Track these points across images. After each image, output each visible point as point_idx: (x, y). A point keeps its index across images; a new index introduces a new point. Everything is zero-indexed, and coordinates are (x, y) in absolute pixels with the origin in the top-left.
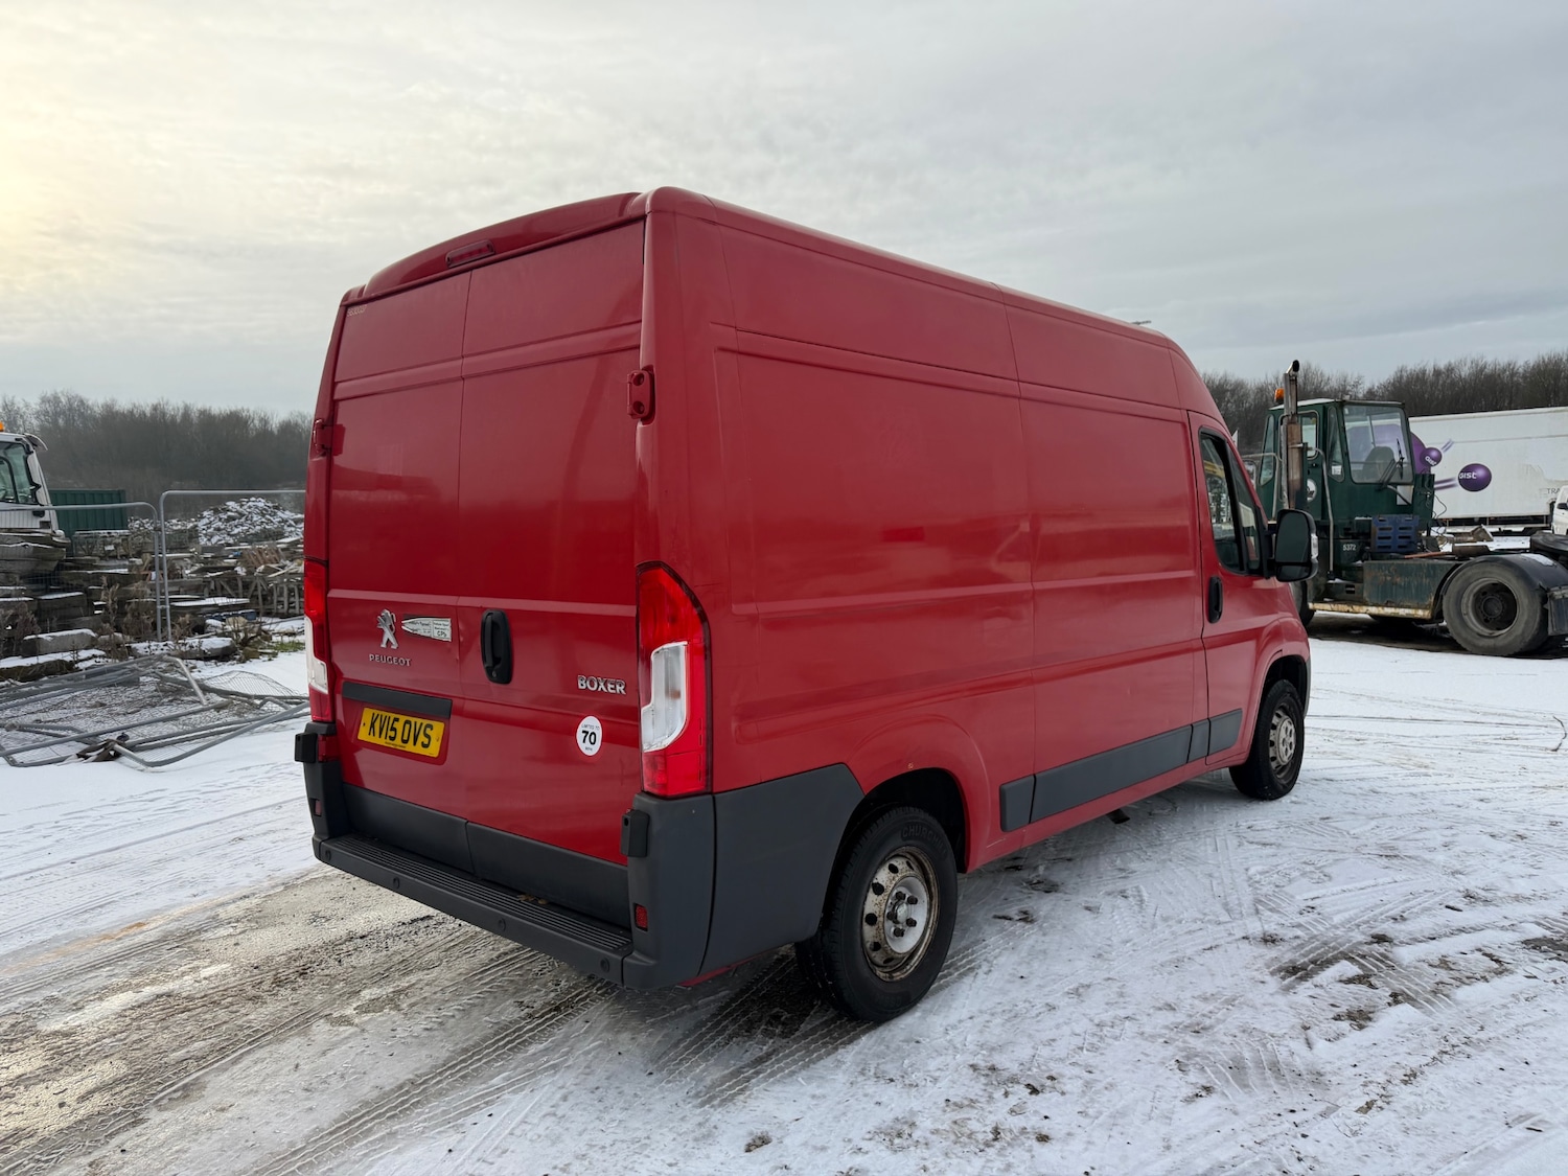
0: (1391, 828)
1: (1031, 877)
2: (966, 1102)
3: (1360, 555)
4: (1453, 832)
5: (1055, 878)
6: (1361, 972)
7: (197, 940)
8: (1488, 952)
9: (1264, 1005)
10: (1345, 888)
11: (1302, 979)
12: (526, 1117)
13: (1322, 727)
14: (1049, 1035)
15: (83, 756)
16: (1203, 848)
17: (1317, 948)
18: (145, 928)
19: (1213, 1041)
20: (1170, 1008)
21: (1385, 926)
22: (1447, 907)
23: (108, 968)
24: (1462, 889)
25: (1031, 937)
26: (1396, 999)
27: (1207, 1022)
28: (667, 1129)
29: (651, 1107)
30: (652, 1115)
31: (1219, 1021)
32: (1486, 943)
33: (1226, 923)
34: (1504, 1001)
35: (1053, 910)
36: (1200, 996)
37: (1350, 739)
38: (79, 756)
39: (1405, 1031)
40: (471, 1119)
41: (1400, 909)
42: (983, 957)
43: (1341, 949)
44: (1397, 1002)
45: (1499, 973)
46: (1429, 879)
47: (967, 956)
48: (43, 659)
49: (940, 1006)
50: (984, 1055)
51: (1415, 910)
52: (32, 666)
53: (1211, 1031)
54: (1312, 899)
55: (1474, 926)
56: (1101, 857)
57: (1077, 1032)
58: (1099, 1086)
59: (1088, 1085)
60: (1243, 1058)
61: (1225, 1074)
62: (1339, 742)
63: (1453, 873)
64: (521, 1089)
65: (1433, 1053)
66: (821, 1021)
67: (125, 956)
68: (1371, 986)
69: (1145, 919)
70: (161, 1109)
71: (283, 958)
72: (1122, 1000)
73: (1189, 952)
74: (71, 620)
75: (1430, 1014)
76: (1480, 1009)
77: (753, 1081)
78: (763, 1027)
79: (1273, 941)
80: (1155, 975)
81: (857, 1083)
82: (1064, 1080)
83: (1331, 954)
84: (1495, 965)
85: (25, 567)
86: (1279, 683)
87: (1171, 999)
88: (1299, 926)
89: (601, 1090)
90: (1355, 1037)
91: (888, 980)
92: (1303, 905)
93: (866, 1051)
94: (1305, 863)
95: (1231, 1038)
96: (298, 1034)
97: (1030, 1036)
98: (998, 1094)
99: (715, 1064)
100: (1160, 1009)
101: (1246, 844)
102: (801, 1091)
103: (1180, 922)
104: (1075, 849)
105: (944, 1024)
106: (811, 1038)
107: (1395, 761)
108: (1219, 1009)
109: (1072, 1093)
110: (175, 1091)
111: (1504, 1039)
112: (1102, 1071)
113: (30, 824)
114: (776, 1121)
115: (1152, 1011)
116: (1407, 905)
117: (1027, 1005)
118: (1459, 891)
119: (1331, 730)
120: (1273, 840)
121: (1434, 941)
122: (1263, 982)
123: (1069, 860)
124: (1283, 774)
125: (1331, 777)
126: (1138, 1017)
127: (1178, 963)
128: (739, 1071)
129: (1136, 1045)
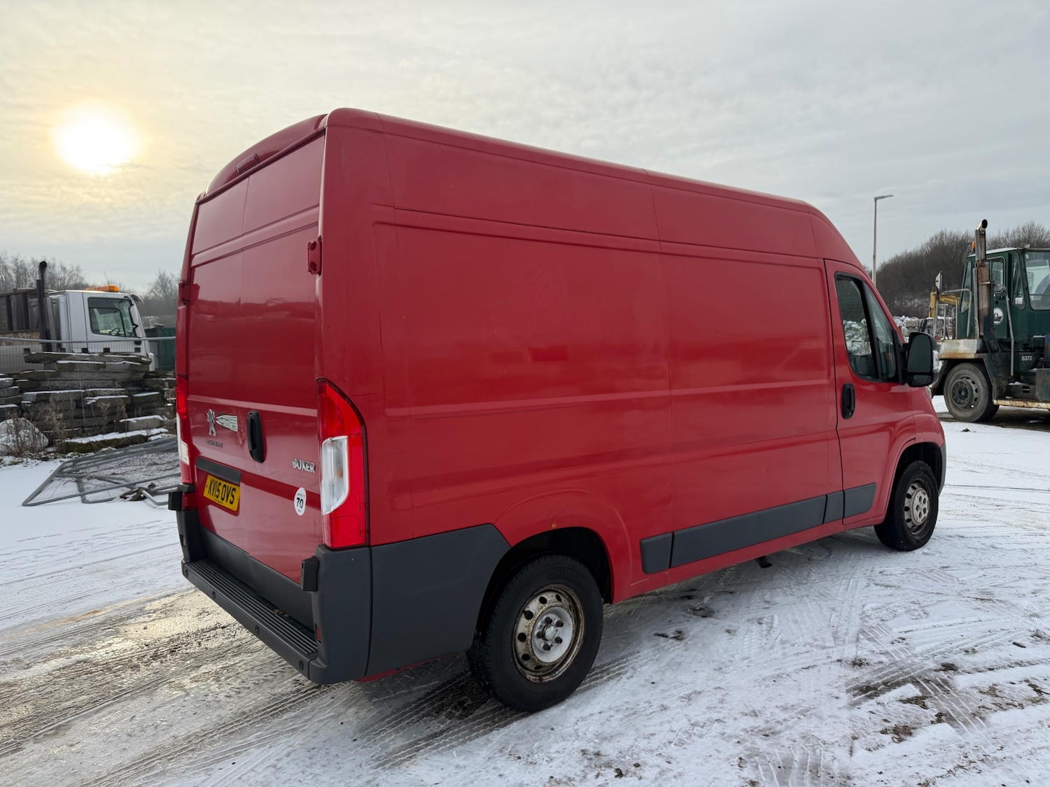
0: (995, 577)
1: (696, 605)
2: (565, 780)
3: (1035, 364)
4: (1045, 582)
5: (714, 607)
6: (920, 694)
7: (123, 625)
8: (1033, 683)
9: (830, 716)
10: (936, 624)
11: (870, 697)
12: (256, 767)
13: (973, 494)
14: (651, 730)
15: (123, 497)
16: (837, 587)
17: (893, 672)
18: (97, 614)
19: (776, 744)
20: (755, 714)
21: (956, 657)
22: (1015, 644)
23: (61, 641)
24: (1032, 629)
25: (675, 650)
26: (940, 718)
27: (779, 727)
28: (344, 784)
29: (342, 765)
30: (340, 772)
31: (788, 728)
32: (1033, 676)
33: (829, 647)
34: (1029, 726)
35: (701, 631)
36: (782, 706)
37: (992, 504)
38: (121, 497)
39: (935, 747)
40: (219, 765)
41: (975, 643)
42: (631, 666)
43: (912, 674)
44: (939, 721)
45: (1035, 702)
46: (1008, 620)
47: (620, 664)
48: (129, 434)
49: (582, 702)
50: (596, 743)
51: (986, 645)
52: (123, 438)
53: (778, 736)
54: (906, 632)
55: (1031, 661)
56: (756, 592)
57: (674, 729)
58: (670, 774)
59: (662, 773)
60: (792, 760)
61: (772, 772)
62: (983, 507)
63: (1031, 616)
64: (264, 745)
65: (950, 767)
66: (491, 708)
67: (74, 633)
68: (924, 707)
69: (768, 642)
70: (36, 741)
71: (167, 640)
72: (720, 705)
73: (789, 670)
74: (153, 410)
75: (961, 733)
76: (1007, 732)
77: (422, 751)
78: (449, 710)
79: (860, 665)
80: (755, 687)
81: (494, 758)
82: (647, 767)
83: (902, 678)
84: (1035, 695)
85: (124, 376)
86: (915, 464)
87: (757, 707)
88: (886, 653)
89: (316, 750)
90: (892, 749)
91: (538, 681)
92: (896, 637)
93: (512, 733)
94: (913, 603)
95: (791, 742)
96: (146, 695)
97: (637, 730)
98: (591, 775)
99: (402, 736)
100: (746, 715)
101: (872, 585)
102: (452, 761)
103: (793, 645)
104: (740, 585)
105: (579, 716)
106: (478, 720)
107: (1021, 523)
108: (793, 718)
109: (646, 779)
110: (51, 730)
111: (1017, 760)
112: (678, 762)
113: (70, 541)
114: (423, 783)
115: (739, 716)
116: (982, 640)
117: (647, 704)
118: (1030, 631)
119: (979, 497)
120: (895, 583)
121: (991, 672)
122: (837, 698)
123: (731, 593)
124: (918, 532)
125: (963, 535)
126: (726, 720)
127: (776, 679)
128: (416, 743)
129: (714, 743)
